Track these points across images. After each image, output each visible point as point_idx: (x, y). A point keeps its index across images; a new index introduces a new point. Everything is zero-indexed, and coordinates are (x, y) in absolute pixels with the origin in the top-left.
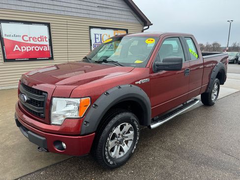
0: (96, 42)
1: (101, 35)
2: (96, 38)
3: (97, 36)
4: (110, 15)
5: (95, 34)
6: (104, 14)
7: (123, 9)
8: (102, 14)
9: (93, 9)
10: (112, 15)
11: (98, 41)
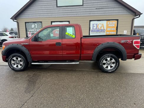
0: (93, 28)
1: (97, 24)
2: (93, 26)
3: (94, 25)
4: (104, 12)
5: (93, 24)
6: (100, 12)
7: (115, 7)
8: (98, 12)
9: (93, 10)
10: (106, 12)
11: (94, 28)
